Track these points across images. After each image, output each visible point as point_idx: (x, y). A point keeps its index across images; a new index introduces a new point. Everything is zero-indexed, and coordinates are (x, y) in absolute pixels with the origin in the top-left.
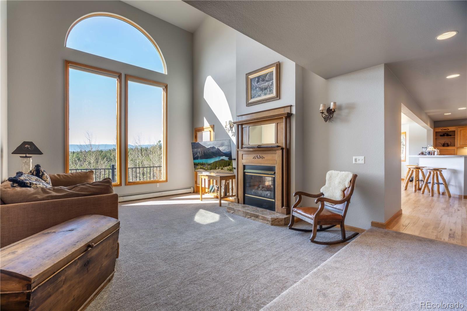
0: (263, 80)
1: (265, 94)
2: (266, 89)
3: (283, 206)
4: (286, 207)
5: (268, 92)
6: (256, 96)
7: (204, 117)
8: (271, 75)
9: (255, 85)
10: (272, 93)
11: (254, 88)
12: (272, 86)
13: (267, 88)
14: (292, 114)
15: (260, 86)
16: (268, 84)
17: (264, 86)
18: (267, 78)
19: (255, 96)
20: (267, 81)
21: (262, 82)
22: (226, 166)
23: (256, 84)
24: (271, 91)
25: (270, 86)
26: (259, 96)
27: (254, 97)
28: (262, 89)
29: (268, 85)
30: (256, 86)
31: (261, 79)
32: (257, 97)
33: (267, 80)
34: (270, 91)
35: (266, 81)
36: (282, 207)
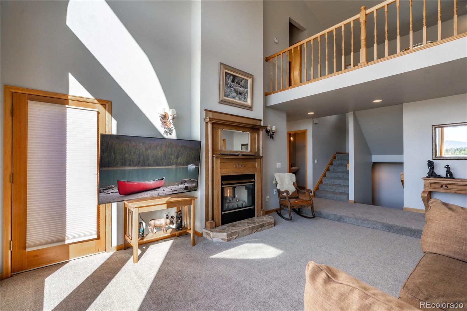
1: (240, 99)
5: (243, 98)
8: (246, 82)
9: (229, 83)
10: (246, 101)
12: (247, 95)
13: (242, 93)
16: (243, 90)
17: (239, 90)
21: (237, 84)
25: (244, 93)
26: (234, 97)
27: (228, 95)
28: (237, 92)
30: (231, 85)
31: (236, 80)
32: (231, 97)
33: (242, 85)
36: (261, 210)
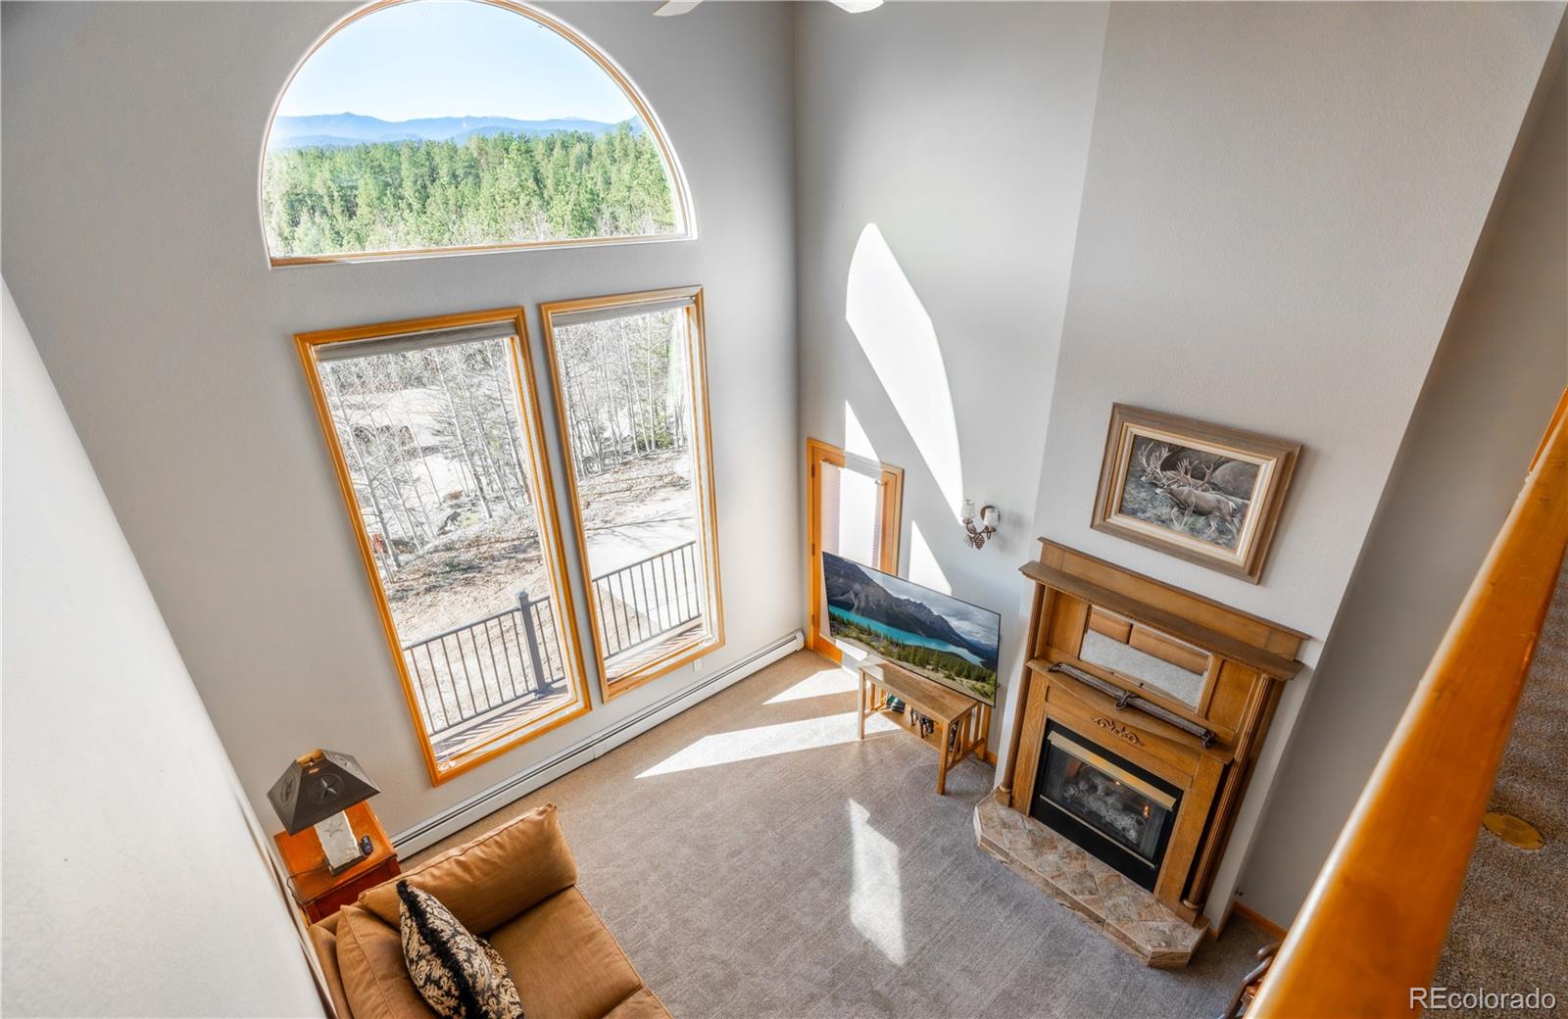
0: (1198, 475)
1: (1194, 532)
2: (1199, 512)
3: (1185, 895)
4: (1195, 907)
5: (1212, 531)
6: (1148, 515)
7: (847, 403)
8: (1242, 475)
9: (1148, 470)
10: (1231, 546)
11: (1143, 479)
12: (1236, 521)
13: (1210, 513)
14: (1304, 664)
15: (1174, 487)
16: (1219, 501)
17: (1196, 496)
18: (1219, 475)
19: (1144, 512)
20: (1215, 487)
21: (1189, 477)
22: (968, 677)
23: (1158, 471)
24: (1225, 535)
25: (1225, 512)
26: (1163, 522)
27: (1133, 513)
28: (1182, 505)
29: (1214, 504)
30: (1155, 478)
31: (1186, 463)
32: (1147, 520)
33: (1214, 484)
34: (1221, 532)
35: (1209, 483)
36: (1181, 900)
